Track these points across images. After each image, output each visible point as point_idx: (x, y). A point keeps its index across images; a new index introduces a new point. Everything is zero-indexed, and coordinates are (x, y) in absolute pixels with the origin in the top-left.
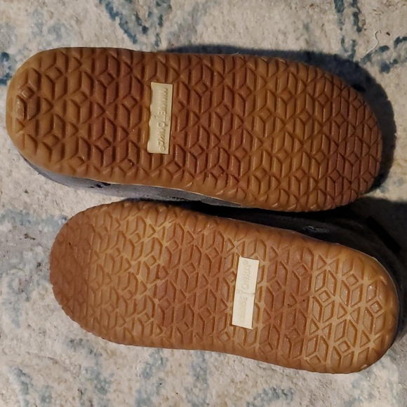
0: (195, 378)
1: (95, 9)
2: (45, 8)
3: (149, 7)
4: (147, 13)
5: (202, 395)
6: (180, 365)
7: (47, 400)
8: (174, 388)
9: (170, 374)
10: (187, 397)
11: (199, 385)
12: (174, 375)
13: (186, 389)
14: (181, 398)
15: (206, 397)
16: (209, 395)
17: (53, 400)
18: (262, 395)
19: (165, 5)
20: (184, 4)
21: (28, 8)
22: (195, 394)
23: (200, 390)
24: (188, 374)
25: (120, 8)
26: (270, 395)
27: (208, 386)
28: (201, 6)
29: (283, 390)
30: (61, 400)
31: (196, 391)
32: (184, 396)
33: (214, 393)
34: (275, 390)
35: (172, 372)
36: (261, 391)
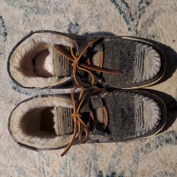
0: (133, 161)
1: (114, 9)
2: (95, 7)
3: (136, 11)
4: (135, 13)
5: (135, 169)
6: (128, 155)
7: (74, 159)
8: (124, 164)
9: (123, 158)
10: (129, 169)
11: (135, 165)
12: (125, 159)
13: (129, 165)
14: (127, 169)
15: (137, 170)
16: (138, 169)
17: (76, 160)
18: (160, 173)
19: (143, 10)
20: (150, 11)
21: (88, 7)
22: (133, 168)
23: (135, 166)
24: (131, 159)
25: (124, 10)
26: (164, 174)
27: (138, 166)
28: (157, 12)
29: (170, 173)
30: (79, 160)
31: (133, 167)
32: (128, 168)
33: (140, 169)
34: (166, 172)
35: (124, 157)
36: (160, 172)
